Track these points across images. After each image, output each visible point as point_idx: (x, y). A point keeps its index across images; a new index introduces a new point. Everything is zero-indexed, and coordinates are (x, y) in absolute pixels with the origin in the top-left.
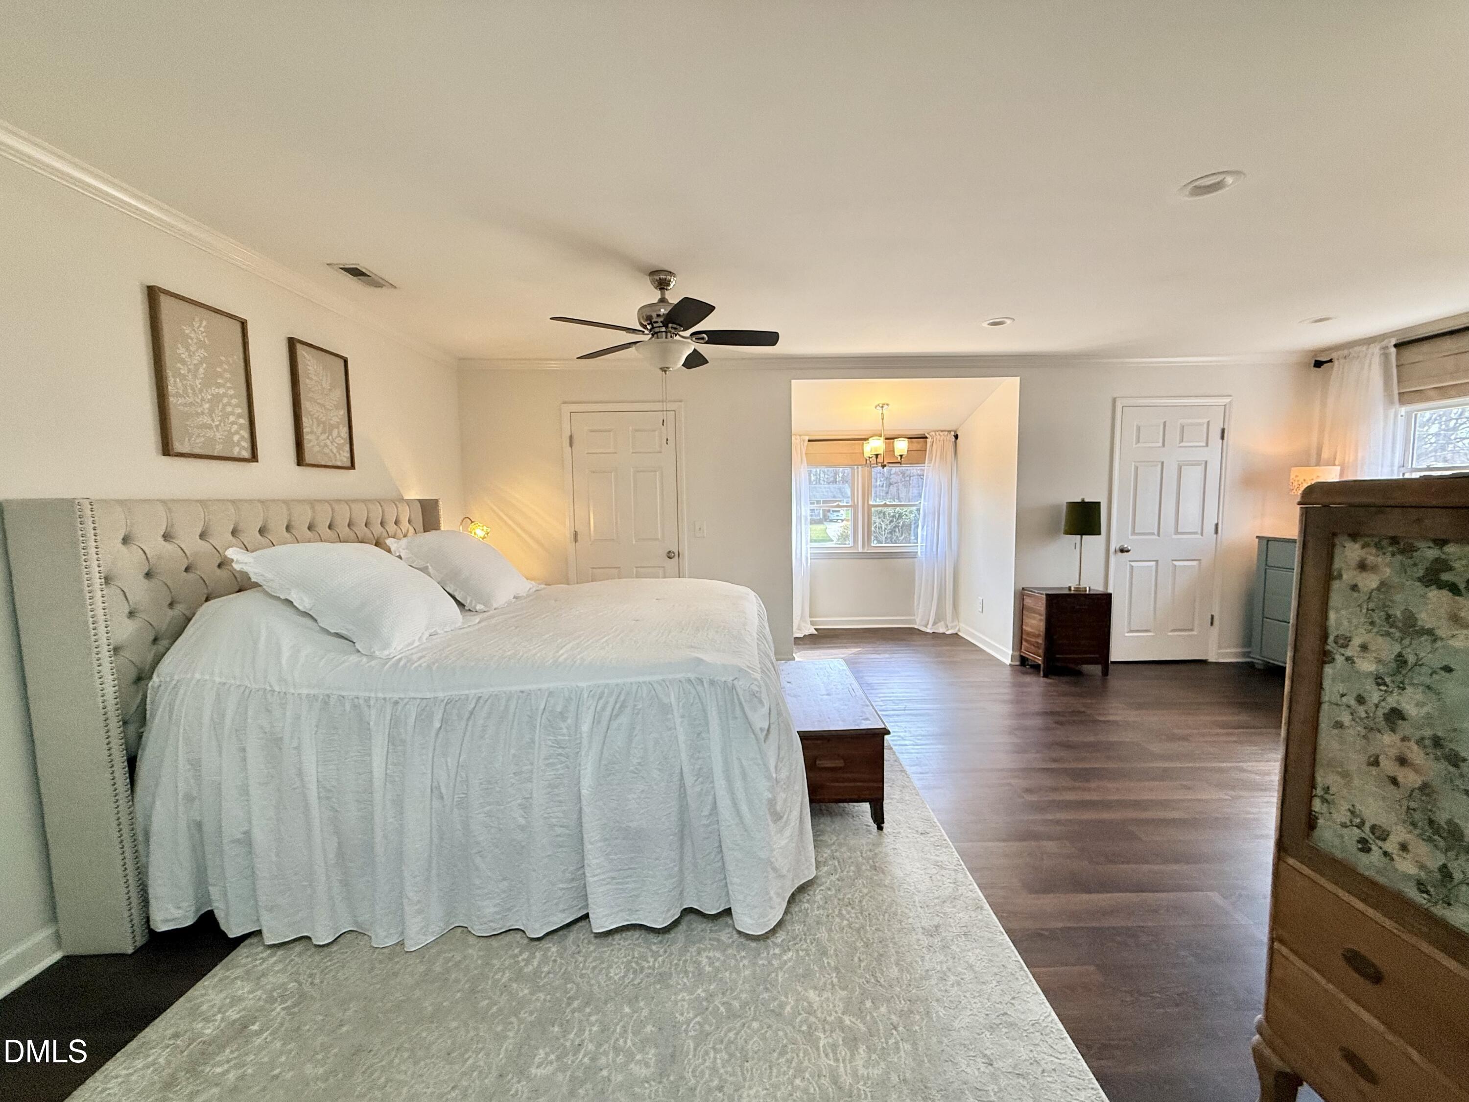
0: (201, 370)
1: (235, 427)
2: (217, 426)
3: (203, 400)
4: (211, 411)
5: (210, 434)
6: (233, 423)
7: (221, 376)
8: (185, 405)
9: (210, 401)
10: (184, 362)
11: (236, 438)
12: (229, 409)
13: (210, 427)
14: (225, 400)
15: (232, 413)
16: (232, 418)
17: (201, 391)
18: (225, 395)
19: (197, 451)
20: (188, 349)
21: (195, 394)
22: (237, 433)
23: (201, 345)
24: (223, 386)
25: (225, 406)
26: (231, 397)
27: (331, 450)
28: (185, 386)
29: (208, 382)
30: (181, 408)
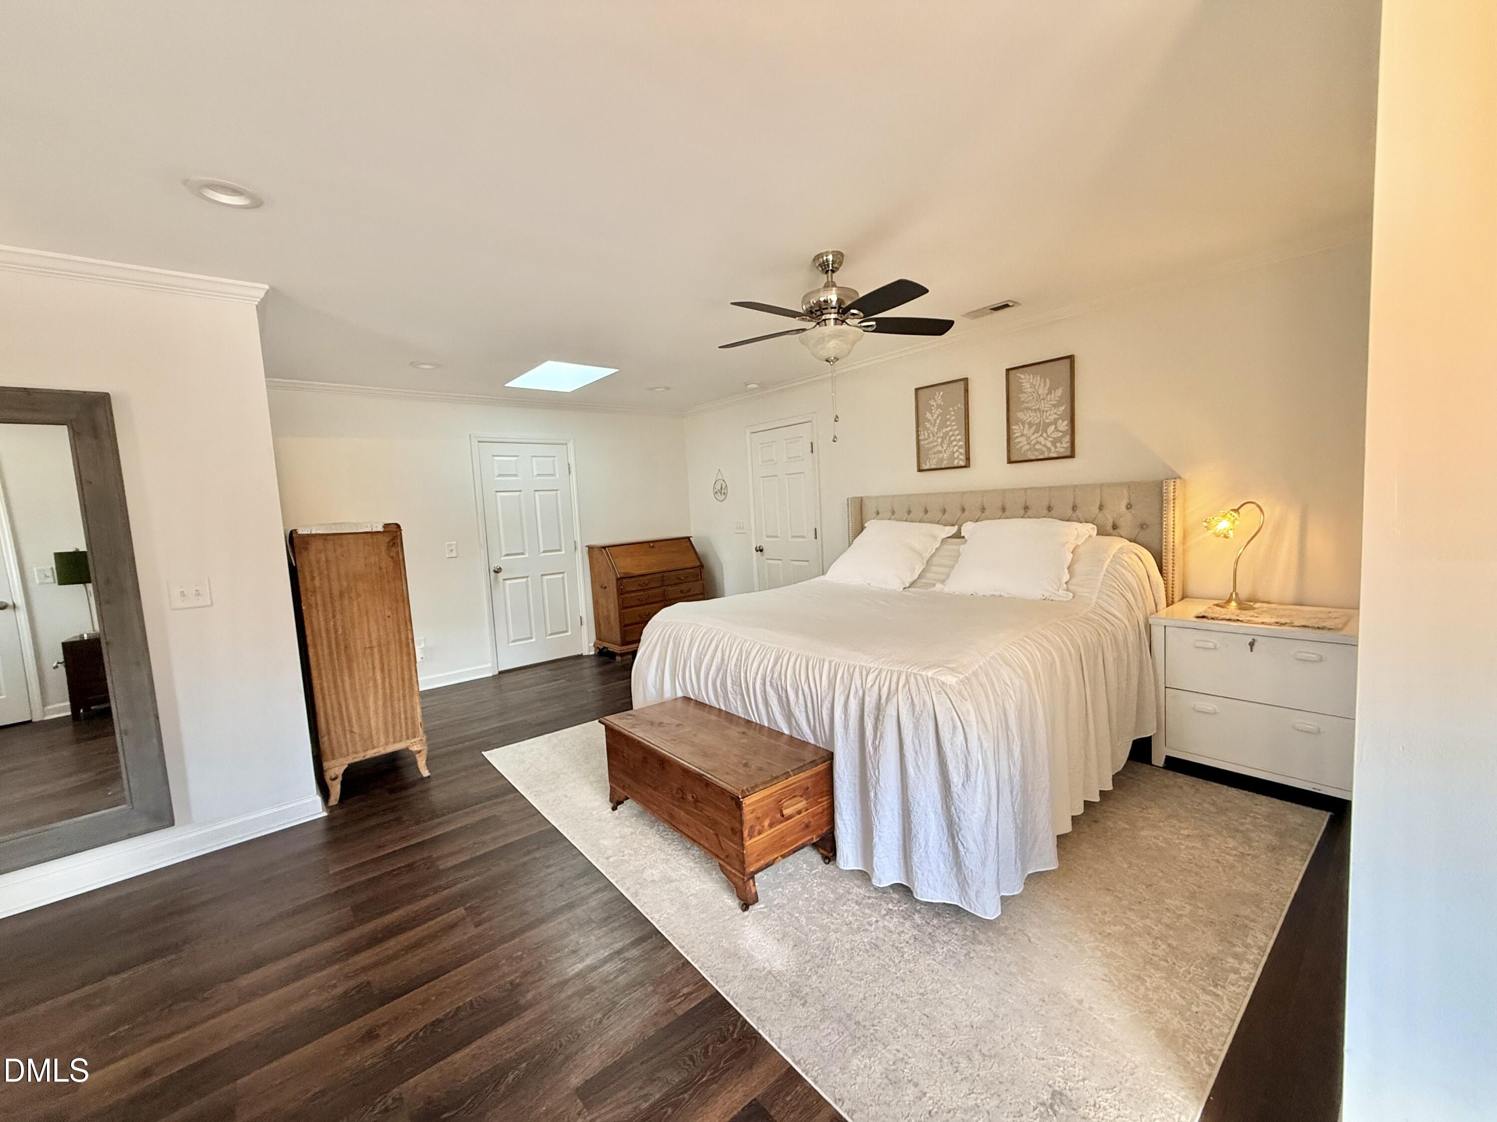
0: (938, 421)
1: (956, 448)
2: (945, 451)
3: (938, 437)
4: (942, 442)
5: (941, 455)
6: (955, 446)
7: (949, 420)
8: (928, 443)
9: (941, 437)
10: (929, 421)
11: (956, 455)
12: (953, 438)
13: (940, 452)
14: (951, 433)
15: (955, 440)
16: (954, 443)
17: (937, 433)
18: (951, 430)
19: (933, 467)
20: (931, 413)
21: (934, 436)
22: (957, 451)
23: (939, 406)
24: (950, 425)
25: (950, 437)
26: (955, 430)
27: (1045, 446)
28: (929, 434)
29: (943, 425)
30: (927, 446)
